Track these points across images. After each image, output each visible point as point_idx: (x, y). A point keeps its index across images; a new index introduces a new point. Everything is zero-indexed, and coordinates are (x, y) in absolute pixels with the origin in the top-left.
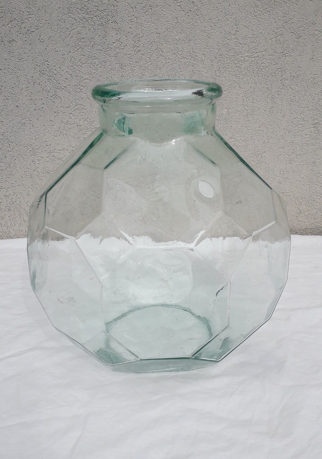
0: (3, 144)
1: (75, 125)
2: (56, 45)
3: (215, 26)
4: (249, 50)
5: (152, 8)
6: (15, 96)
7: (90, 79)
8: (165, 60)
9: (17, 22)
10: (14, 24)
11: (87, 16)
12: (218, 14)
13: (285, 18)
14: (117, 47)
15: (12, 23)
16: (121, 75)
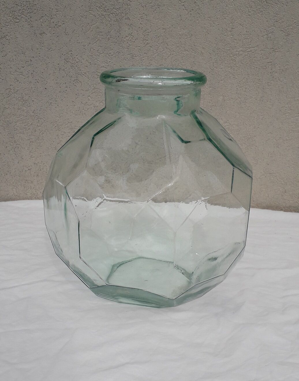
0: (33, 120)
1: (92, 106)
2: (79, 37)
3: (214, 23)
4: (243, 45)
5: (160, 7)
6: (44, 79)
7: (106, 67)
8: (170, 52)
9: (47, 18)
10: (44, 19)
11: (105, 13)
12: (216, 13)
13: (276, 17)
14: (129, 40)
15: (43, 18)
16: (131, 64)
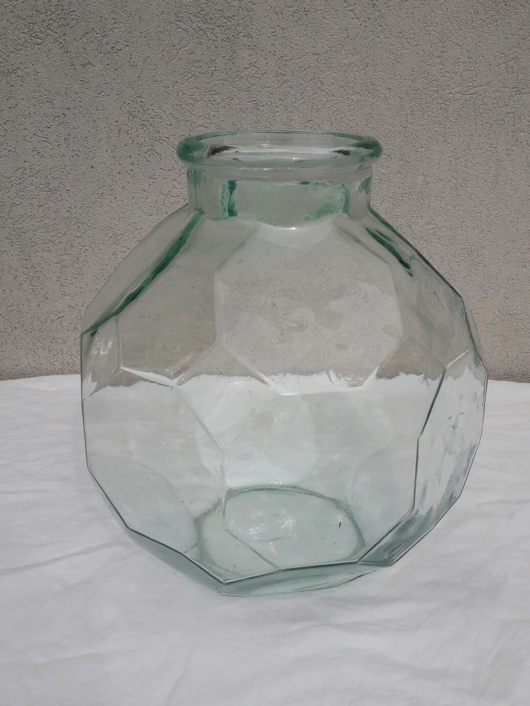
0: (68, 226)
1: (181, 198)
2: (156, 71)
3: (408, 43)
4: (461, 83)
5: (309, 13)
6: (89, 150)
7: (207, 125)
8: (326, 96)
9: (96, 35)
10: (91, 37)
11: (205, 26)
12: (413, 25)
13: (521, 31)
14: (251, 75)
15: (88, 36)
16: (254, 120)
